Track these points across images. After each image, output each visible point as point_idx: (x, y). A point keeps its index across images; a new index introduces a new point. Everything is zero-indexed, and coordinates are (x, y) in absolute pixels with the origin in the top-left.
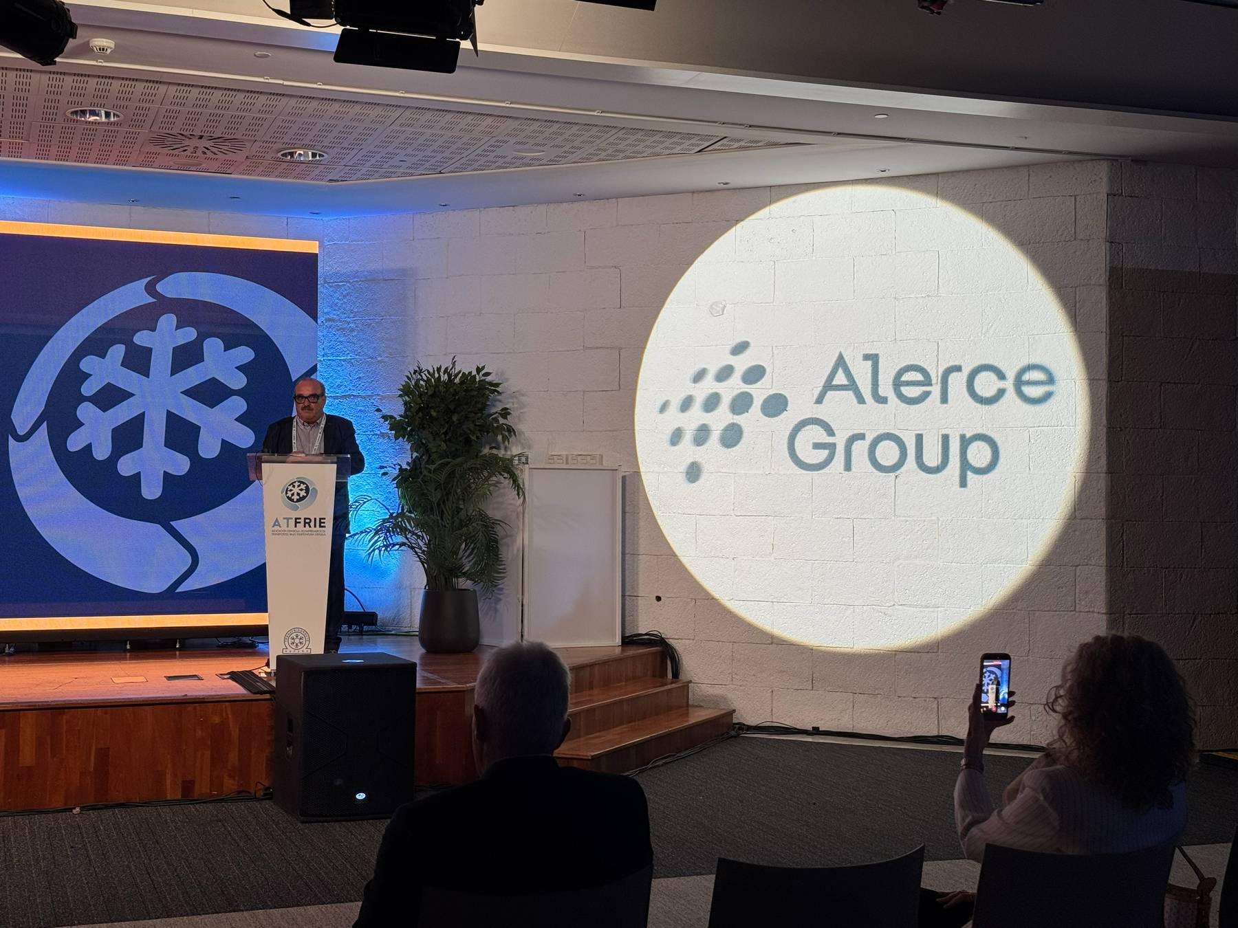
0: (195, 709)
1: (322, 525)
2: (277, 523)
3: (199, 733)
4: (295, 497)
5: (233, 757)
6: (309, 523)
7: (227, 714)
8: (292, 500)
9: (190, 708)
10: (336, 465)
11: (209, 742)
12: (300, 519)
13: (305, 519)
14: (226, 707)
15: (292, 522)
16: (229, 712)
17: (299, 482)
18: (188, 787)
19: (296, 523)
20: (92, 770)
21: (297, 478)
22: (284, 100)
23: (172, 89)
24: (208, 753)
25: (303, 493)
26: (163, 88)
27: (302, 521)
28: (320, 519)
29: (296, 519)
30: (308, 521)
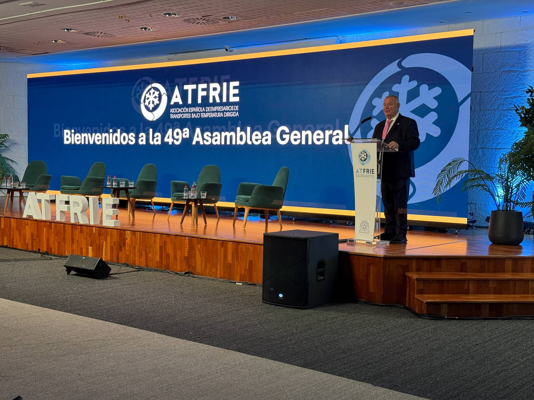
1: (373, 172)
2: (357, 172)
4: (363, 159)
6: (368, 171)
8: (362, 160)
10: (376, 143)
12: (365, 169)
13: (367, 169)
15: (362, 171)
17: (364, 152)
19: (364, 171)
20: (247, 268)
21: (363, 150)
25: (365, 157)
27: (366, 170)
28: (372, 170)
29: (364, 169)
30: (368, 170)
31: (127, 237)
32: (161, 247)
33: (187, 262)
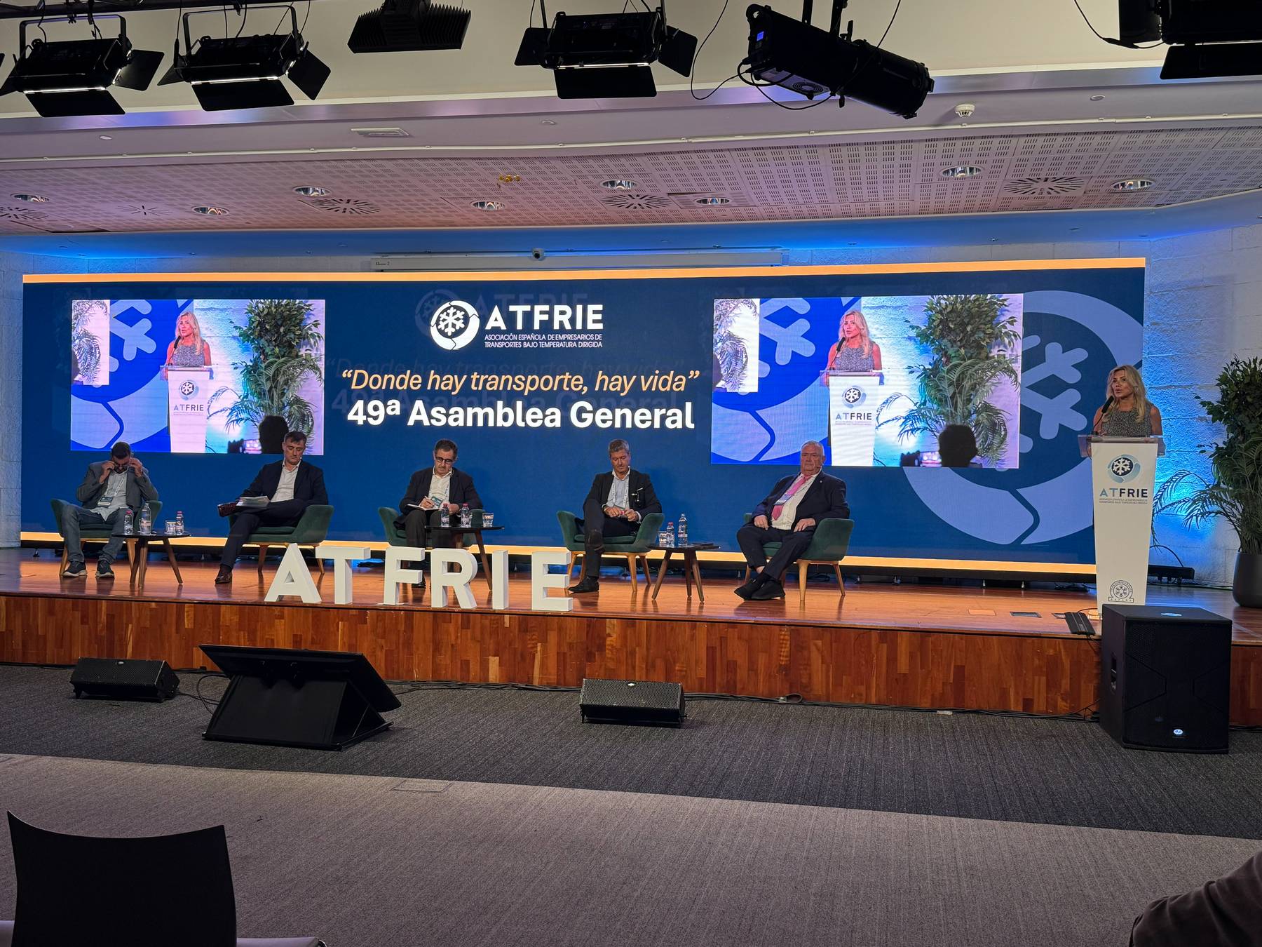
0: (1033, 642)
1: (1144, 495)
2: (1104, 493)
3: (1037, 662)
4: (1120, 472)
5: (1065, 684)
6: (1132, 494)
7: (1060, 649)
8: (1118, 474)
9: (1029, 640)
11: (1045, 669)
12: (1125, 489)
13: (1129, 490)
14: (1059, 644)
15: (1117, 492)
16: (1062, 647)
18: (1028, 703)
19: (1121, 493)
20: (952, 681)
21: (1122, 456)
22: (1116, 137)
23: (1022, 140)
24: (1044, 679)
25: (1127, 468)
26: (1014, 140)
27: (1126, 491)
28: (1143, 490)
29: (1121, 490)
30: (1131, 491)
31: (608, 631)
32: (711, 650)
33: (786, 675)
